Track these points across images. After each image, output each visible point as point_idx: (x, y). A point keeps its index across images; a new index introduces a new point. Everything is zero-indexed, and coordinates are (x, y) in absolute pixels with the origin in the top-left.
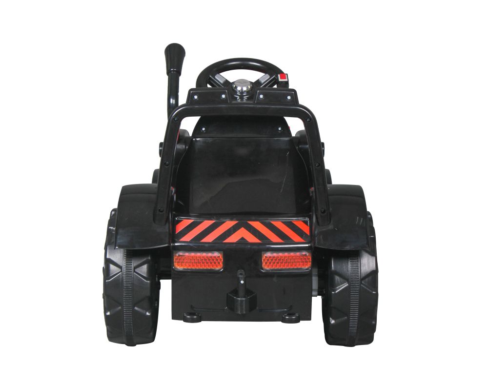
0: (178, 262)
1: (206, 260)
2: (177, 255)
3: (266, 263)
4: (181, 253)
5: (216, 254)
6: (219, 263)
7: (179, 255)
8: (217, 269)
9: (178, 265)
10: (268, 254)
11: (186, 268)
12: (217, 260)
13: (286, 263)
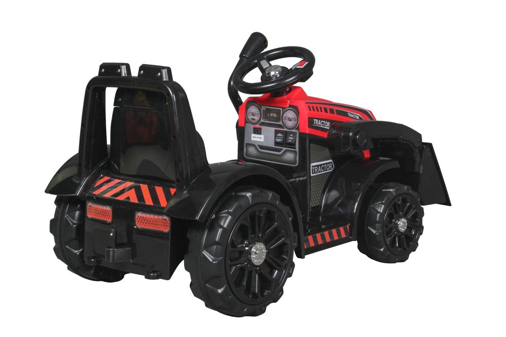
0: (89, 211)
2: (89, 205)
3: (138, 222)
4: (91, 204)
5: (108, 208)
6: (110, 216)
8: (109, 221)
9: (89, 214)
10: (139, 214)
12: (109, 213)
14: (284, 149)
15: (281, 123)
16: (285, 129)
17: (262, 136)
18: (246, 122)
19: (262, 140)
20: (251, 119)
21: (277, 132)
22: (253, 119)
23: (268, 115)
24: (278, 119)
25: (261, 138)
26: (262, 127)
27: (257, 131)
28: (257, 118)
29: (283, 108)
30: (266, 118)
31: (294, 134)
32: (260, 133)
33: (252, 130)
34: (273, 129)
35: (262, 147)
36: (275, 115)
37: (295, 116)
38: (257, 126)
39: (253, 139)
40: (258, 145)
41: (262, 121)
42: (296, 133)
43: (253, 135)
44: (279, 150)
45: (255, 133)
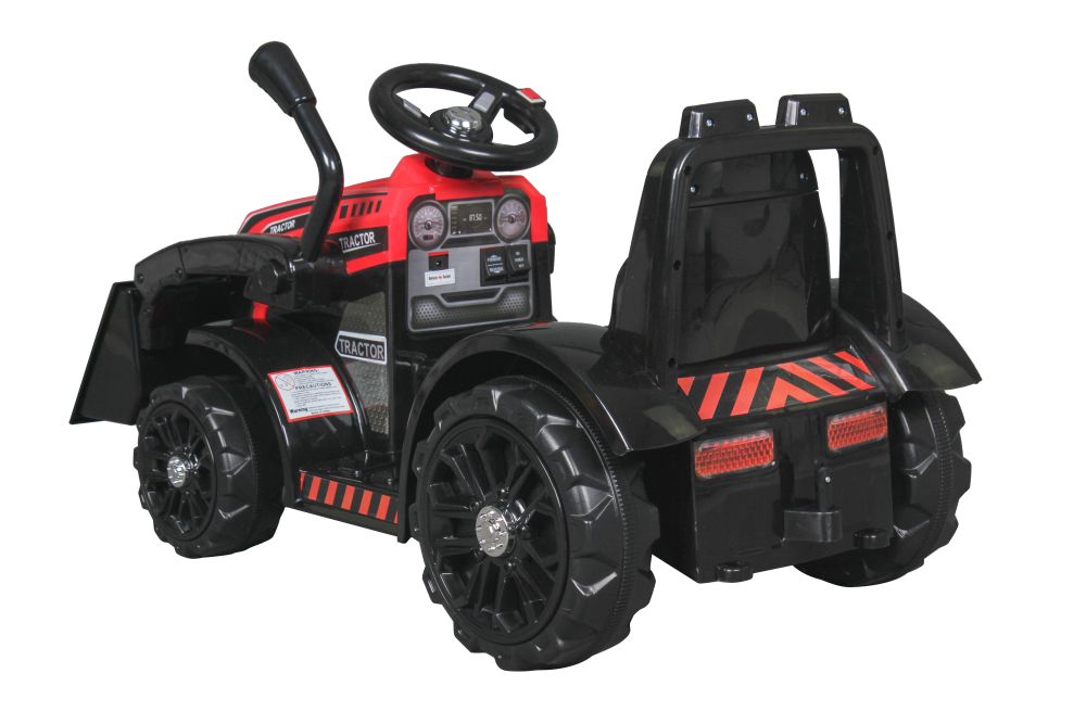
0: (703, 464)
1: (747, 450)
2: (700, 449)
3: (833, 439)
4: (706, 445)
5: (764, 435)
6: (767, 453)
7: (704, 450)
8: (766, 464)
9: (703, 471)
10: (836, 421)
11: (715, 473)
12: (765, 447)
13: (857, 432)
14: (503, 287)
15: (492, 232)
16: (502, 244)
17: (451, 272)
18: (410, 246)
19: (452, 280)
20: (422, 239)
21: (485, 254)
22: (426, 237)
23: (465, 220)
24: (486, 225)
25: (449, 277)
26: (449, 250)
27: (439, 263)
28: (435, 233)
29: (497, 198)
30: (458, 227)
31: (523, 248)
32: (446, 266)
33: (427, 263)
34: (475, 250)
35: (451, 297)
36: (479, 217)
37: (523, 209)
38: (438, 250)
39: (428, 283)
40: (443, 295)
41: (449, 236)
42: (525, 246)
43: (428, 274)
44: (491, 294)
45: (432, 267)
